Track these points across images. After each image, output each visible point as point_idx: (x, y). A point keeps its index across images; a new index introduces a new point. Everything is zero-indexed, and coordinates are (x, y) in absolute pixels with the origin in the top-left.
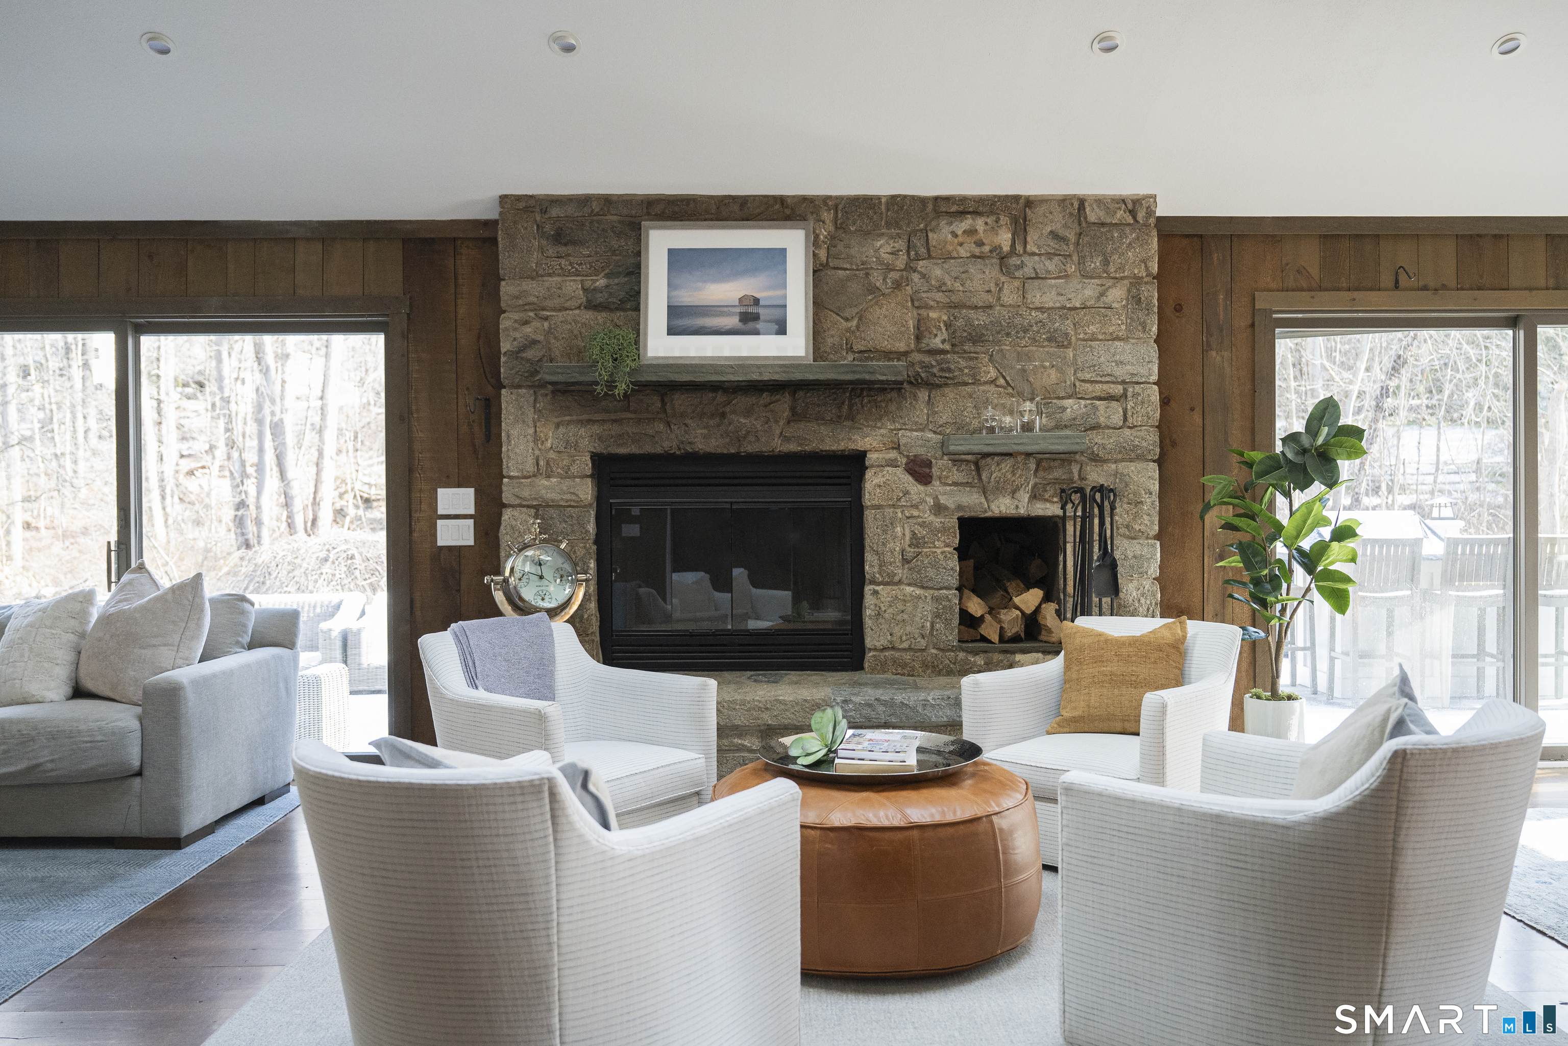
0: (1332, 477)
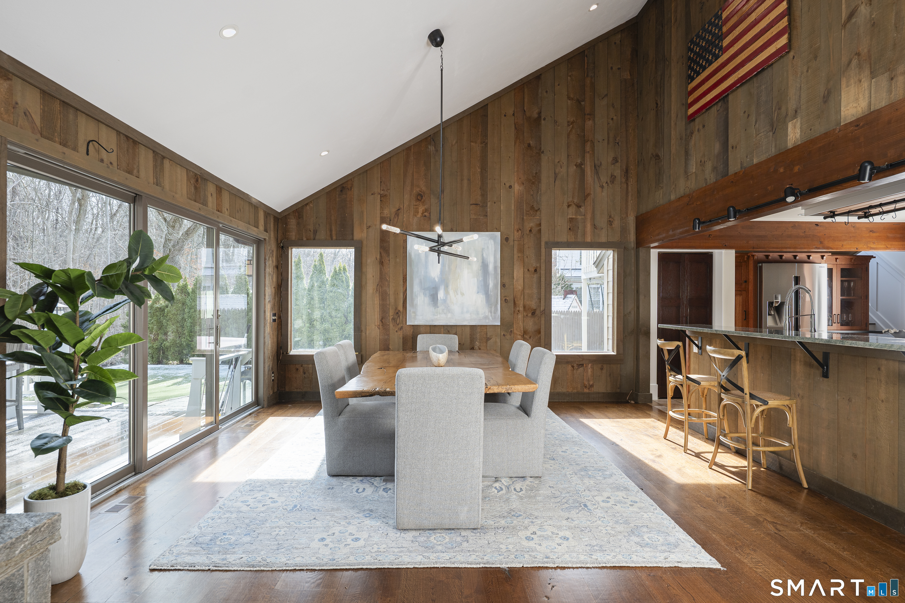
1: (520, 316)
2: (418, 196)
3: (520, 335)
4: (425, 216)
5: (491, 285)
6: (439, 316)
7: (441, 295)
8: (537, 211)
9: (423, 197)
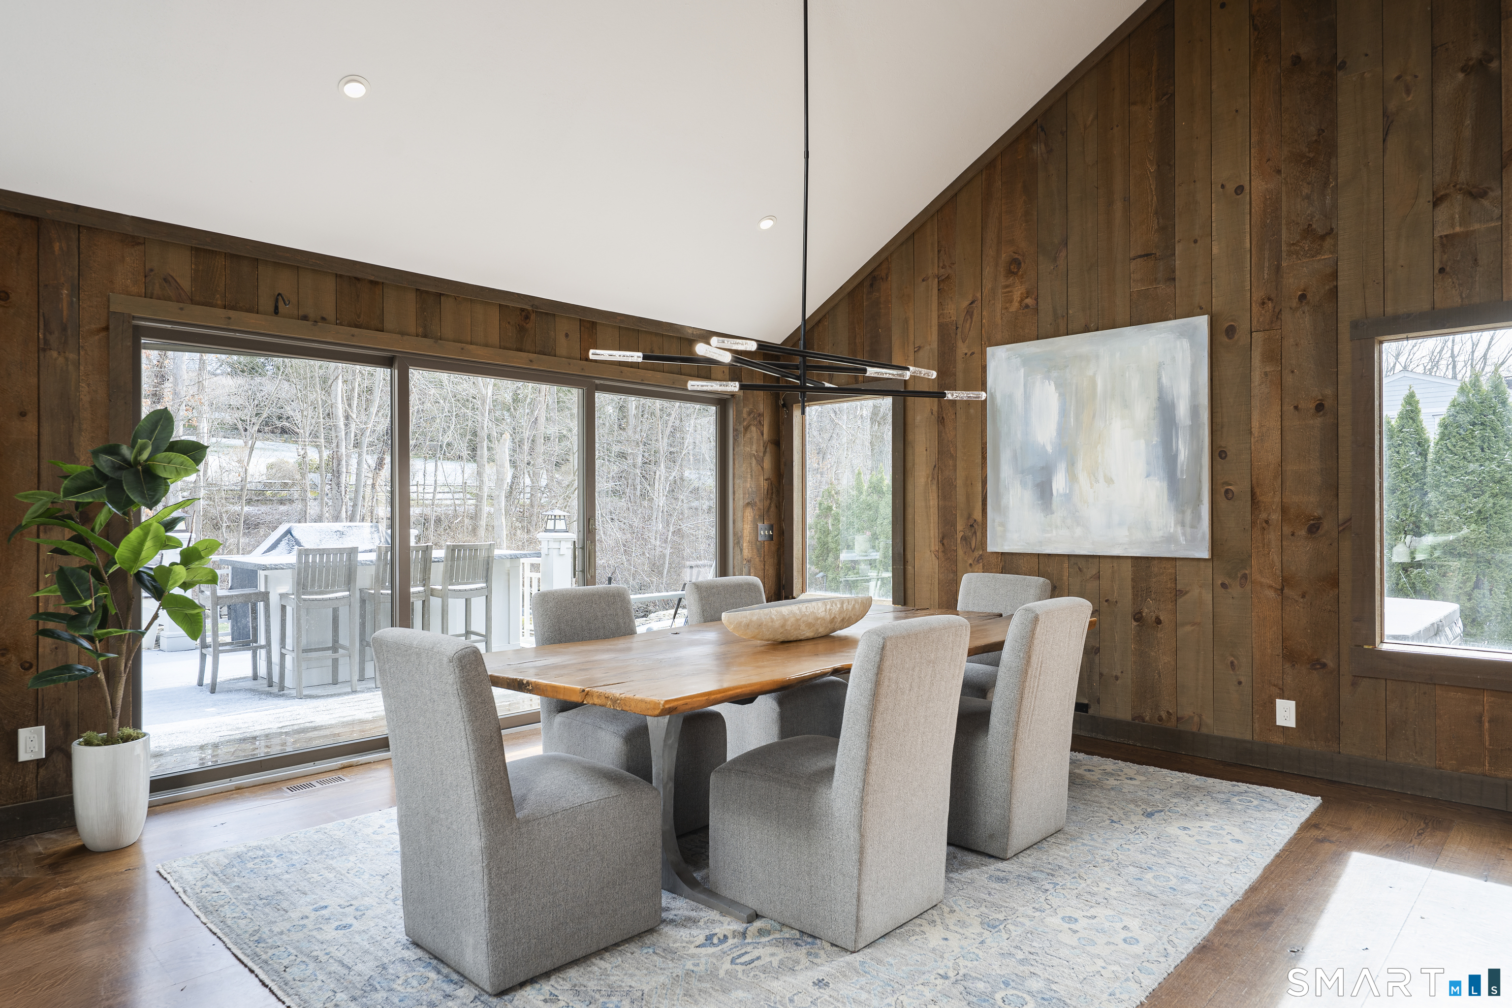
0: (154, 496)
1: (1273, 536)
2: (1011, 264)
3: (1271, 587)
4: (1027, 306)
5: (1183, 454)
6: (1054, 533)
7: (1059, 483)
8: (1323, 238)
9: (1023, 265)
